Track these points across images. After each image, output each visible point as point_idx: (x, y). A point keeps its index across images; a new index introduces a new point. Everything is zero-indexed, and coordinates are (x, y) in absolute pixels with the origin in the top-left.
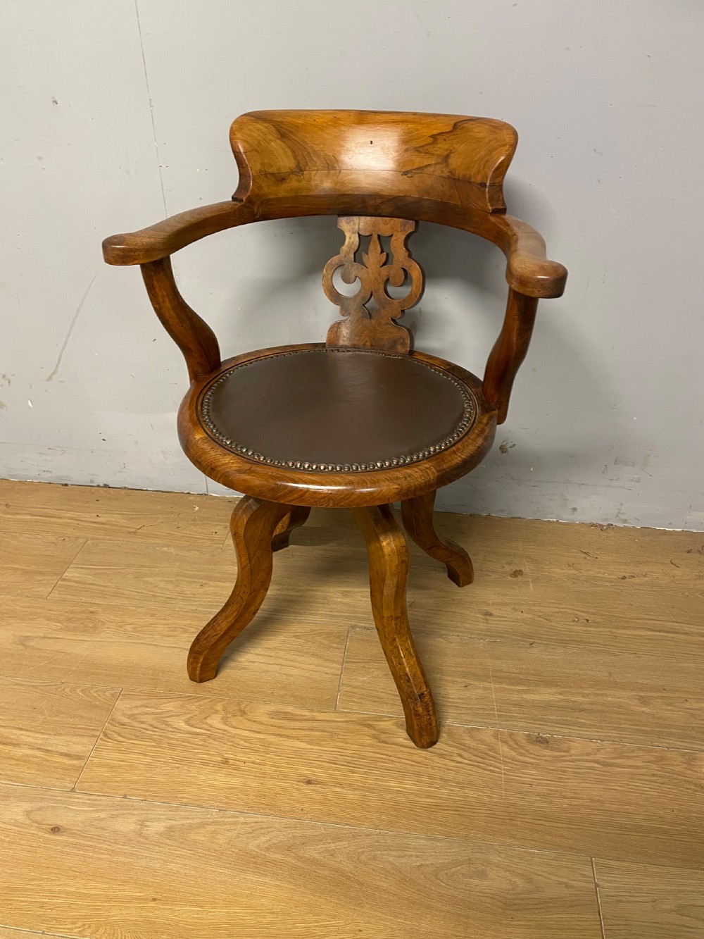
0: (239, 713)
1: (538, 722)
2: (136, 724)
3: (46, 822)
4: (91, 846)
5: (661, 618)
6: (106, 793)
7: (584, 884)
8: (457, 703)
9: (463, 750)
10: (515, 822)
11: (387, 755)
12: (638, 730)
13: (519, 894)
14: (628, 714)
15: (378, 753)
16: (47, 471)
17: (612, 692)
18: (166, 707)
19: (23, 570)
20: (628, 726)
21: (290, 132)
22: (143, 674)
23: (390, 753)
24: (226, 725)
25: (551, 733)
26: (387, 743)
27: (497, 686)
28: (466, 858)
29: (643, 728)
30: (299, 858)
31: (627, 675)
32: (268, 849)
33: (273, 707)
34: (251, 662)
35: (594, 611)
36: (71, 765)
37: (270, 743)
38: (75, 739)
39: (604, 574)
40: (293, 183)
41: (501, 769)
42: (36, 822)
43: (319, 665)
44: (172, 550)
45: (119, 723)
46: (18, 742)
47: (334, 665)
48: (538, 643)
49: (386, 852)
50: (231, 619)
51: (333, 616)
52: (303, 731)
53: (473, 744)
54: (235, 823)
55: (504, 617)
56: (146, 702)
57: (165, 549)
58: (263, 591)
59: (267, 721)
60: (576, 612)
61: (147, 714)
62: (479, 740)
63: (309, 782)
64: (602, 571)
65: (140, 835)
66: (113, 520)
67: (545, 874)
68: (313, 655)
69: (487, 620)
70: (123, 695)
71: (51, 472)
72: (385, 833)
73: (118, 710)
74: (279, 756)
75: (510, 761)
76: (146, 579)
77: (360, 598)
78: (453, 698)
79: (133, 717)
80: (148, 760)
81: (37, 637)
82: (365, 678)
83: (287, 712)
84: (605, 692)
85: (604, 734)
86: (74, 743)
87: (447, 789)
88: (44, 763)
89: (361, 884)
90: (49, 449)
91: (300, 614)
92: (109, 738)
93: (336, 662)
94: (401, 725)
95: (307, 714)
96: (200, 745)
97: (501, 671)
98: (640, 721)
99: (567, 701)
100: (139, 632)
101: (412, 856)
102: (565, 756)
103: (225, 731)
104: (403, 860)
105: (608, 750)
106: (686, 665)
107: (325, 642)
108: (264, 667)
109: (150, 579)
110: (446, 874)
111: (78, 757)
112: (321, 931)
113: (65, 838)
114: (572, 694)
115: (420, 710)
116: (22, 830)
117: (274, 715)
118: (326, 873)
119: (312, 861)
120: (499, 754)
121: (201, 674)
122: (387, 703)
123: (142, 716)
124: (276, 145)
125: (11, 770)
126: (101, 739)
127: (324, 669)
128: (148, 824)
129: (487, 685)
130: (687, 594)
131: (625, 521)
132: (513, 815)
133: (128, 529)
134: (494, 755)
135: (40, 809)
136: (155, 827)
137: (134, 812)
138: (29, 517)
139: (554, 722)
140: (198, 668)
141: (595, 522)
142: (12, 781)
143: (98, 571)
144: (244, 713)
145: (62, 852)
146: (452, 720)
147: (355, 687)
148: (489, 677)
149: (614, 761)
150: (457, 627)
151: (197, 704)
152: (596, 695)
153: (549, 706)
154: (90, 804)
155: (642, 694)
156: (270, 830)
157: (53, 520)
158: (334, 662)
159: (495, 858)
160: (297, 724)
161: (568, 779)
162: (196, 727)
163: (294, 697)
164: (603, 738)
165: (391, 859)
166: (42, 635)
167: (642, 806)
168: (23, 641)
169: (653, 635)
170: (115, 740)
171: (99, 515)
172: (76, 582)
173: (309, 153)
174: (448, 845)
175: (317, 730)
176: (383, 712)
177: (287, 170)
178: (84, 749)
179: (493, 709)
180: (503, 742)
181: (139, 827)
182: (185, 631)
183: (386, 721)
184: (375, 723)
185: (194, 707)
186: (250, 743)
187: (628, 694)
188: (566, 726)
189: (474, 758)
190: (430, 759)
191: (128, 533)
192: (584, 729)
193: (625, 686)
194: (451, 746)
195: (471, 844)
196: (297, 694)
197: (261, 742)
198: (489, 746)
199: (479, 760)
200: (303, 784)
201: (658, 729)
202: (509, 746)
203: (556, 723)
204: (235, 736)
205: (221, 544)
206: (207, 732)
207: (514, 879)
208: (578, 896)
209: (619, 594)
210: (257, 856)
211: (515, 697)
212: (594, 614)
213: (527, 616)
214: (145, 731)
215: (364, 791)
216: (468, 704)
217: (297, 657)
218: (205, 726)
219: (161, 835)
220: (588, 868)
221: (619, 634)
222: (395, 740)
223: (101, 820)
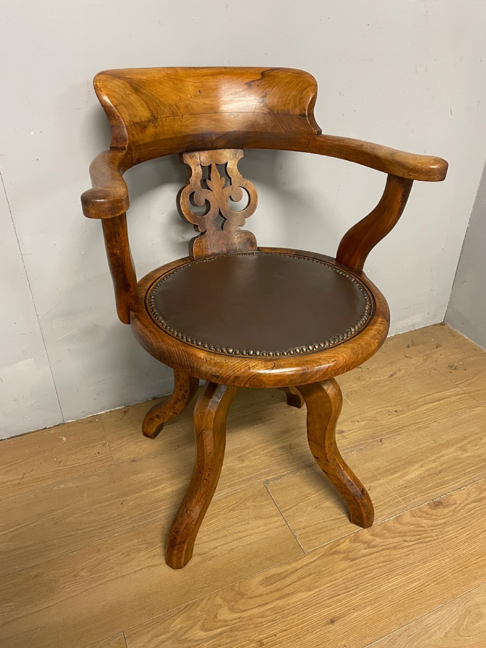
0: (238, 597)
1: (426, 493)
9: (403, 536)
10: (469, 568)
11: (364, 568)
12: (475, 469)
14: (463, 462)
15: (357, 570)
17: (444, 452)
18: (175, 626)
20: (469, 470)
21: (139, 86)
22: (131, 608)
23: (364, 566)
24: (237, 612)
25: (438, 495)
26: (357, 559)
27: (385, 480)
28: (464, 611)
31: (443, 437)
33: (259, 578)
34: (214, 548)
35: (394, 404)
37: (282, 608)
39: (380, 377)
40: (150, 131)
41: (434, 537)
43: (267, 524)
44: (72, 484)
47: (276, 518)
48: (384, 439)
51: (245, 480)
52: (296, 584)
53: (406, 529)
55: (352, 430)
56: (154, 632)
57: (63, 486)
59: (266, 591)
61: (163, 642)
62: (406, 524)
63: (332, 622)
64: (377, 375)
68: (257, 518)
69: (343, 436)
70: (129, 637)
74: (296, 614)
75: (433, 528)
77: (253, 458)
82: (305, 518)
83: (274, 575)
84: (441, 453)
85: (463, 481)
93: (277, 515)
95: (288, 568)
97: (379, 468)
98: (472, 463)
99: (429, 470)
100: (97, 571)
101: (436, 631)
102: (457, 507)
103: (240, 618)
104: (434, 638)
105: (473, 490)
107: (257, 504)
108: (227, 547)
110: (463, 629)
114: (427, 463)
117: (267, 581)
120: (423, 527)
122: (333, 529)
124: (133, 98)
127: (271, 525)
129: (380, 482)
130: (428, 373)
132: (464, 564)
133: (12, 483)
134: (422, 529)
139: (434, 488)
144: (242, 594)
147: (304, 528)
148: (377, 476)
149: (481, 496)
152: (439, 458)
153: (422, 479)
155: (459, 445)
158: (273, 516)
159: (478, 600)
160: (288, 580)
161: (470, 521)
162: (214, 629)
163: (269, 559)
164: (465, 484)
165: (426, 642)
169: (434, 405)
173: (157, 103)
174: (448, 608)
175: (305, 577)
176: (336, 537)
177: (146, 119)
179: (397, 498)
180: (419, 517)
182: (140, 550)
183: (343, 542)
184: (339, 548)
185: (199, 612)
186: (267, 616)
187: (452, 449)
188: (442, 487)
189: (413, 538)
190: (390, 555)
191: (14, 486)
192: (451, 483)
193: (447, 445)
194: (395, 537)
195: (460, 599)
196: (268, 556)
197: (274, 610)
198: (415, 525)
199: (418, 537)
200: (330, 625)
201: (483, 464)
202: (425, 518)
203: (436, 488)
204: (251, 618)
205: (111, 460)
206: (227, 627)
209: (397, 387)
211: (401, 482)
212: (396, 405)
213: (364, 423)
215: (371, 604)
216: (381, 502)
217: (246, 526)
218: (221, 624)
221: (418, 412)
222: (361, 553)
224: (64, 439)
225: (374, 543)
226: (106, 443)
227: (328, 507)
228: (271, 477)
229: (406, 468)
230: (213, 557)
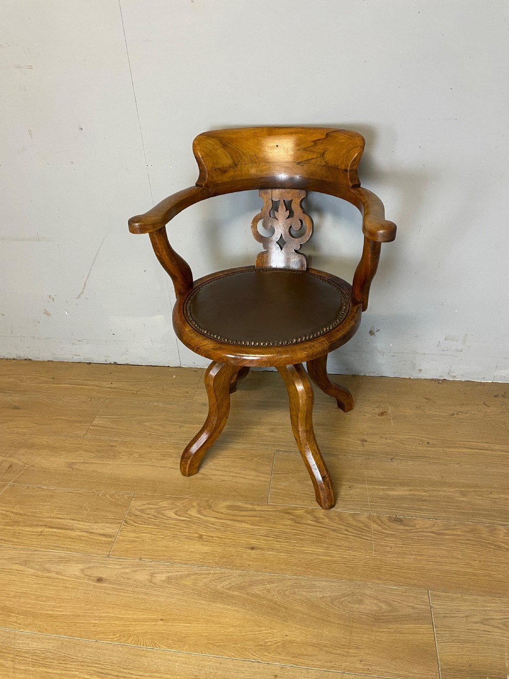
0: (208, 507)
1: (395, 509)
2: (144, 515)
3: (94, 575)
4: (122, 589)
5: (476, 440)
6: (129, 557)
7: (423, 607)
8: (345, 498)
9: (348, 527)
10: (381, 570)
11: (301, 531)
12: (459, 512)
13: (383, 613)
14: (453, 503)
15: (295, 530)
16: (78, 355)
17: (443, 489)
18: (162, 504)
19: (67, 420)
20: (453, 510)
21: (228, 143)
22: (147, 484)
23: (302, 530)
24: (200, 514)
25: (404, 515)
26: (300, 524)
27: (369, 487)
28: (351, 592)
29: (462, 511)
30: (248, 594)
31: (453, 478)
32: (229, 589)
33: (228, 503)
36: (105, 541)
37: (228, 525)
38: (107, 525)
39: (440, 412)
40: (231, 173)
41: (372, 538)
42: (87, 575)
43: (256, 476)
44: (160, 404)
45: (134, 515)
46: (73, 528)
47: (266, 476)
48: (396, 459)
49: (301, 590)
51: (264, 444)
52: (248, 517)
53: (355, 523)
54: (208, 574)
55: (374, 442)
56: (150, 501)
57: (155, 404)
59: (226, 512)
60: (421, 438)
61: (151, 509)
62: (358, 521)
63: (252, 548)
64: (438, 410)
65: (151, 582)
66: (121, 385)
67: (399, 601)
68: (252, 469)
69: (363, 445)
70: (135, 498)
71: (80, 356)
72: (301, 578)
73: (132, 507)
74: (233, 533)
75: (378, 533)
76: (145, 424)
77: (281, 433)
78: (341, 495)
79: (142, 511)
80: (153, 536)
81: (79, 463)
82: (286, 484)
83: (238, 506)
84: (439, 489)
85: (438, 515)
86: (107, 527)
87: (338, 551)
88: (90, 540)
89: (286, 608)
90: (79, 341)
92: (128, 524)
93: (268, 474)
94: (309, 512)
95: (250, 506)
96: (184, 527)
97: (372, 477)
98: (461, 507)
99: (414, 495)
100: (142, 458)
101: (317, 591)
102: (413, 529)
103: (199, 518)
104: (311, 594)
105: (440, 525)
106: (491, 470)
107: (260, 461)
108: (223, 478)
109: (148, 424)
110: (338, 602)
111: (110, 536)
112: (263, 636)
113: (105, 585)
114: (418, 490)
116: (79, 580)
117: (230, 507)
118: (265, 602)
119: (257, 596)
120: (371, 529)
122: (300, 499)
123: (148, 510)
124: (220, 151)
125: (70, 545)
126: (124, 525)
127: (260, 478)
128: (155, 575)
129: (363, 486)
130: (493, 424)
131: (454, 377)
132: (379, 566)
133: (131, 392)
134: (368, 529)
135: (89, 568)
136: (160, 577)
137: (146, 568)
138: (68, 386)
141: (434, 378)
142: (71, 551)
144: (211, 507)
145: (105, 593)
146: (341, 509)
147: (280, 489)
148: (365, 481)
149: (443, 532)
150: (344, 449)
151: (182, 502)
152: (433, 490)
153: (402, 498)
154: (119, 564)
155: (463, 490)
156: (230, 577)
157: (83, 387)
158: (265, 474)
159: (368, 592)
160: (245, 513)
161: (414, 543)
162: (181, 516)
163: (242, 496)
164: (437, 518)
165: (304, 593)
166: (82, 461)
167: (460, 559)
168: (70, 465)
169: (471, 452)
170: (132, 525)
171: (113, 383)
172: (101, 427)
173: (240, 154)
174: (339, 584)
175: (257, 517)
176: (298, 505)
177: (228, 166)
178: (114, 531)
179: (367, 501)
180: (374, 521)
181: (150, 577)
182: (171, 457)
183: (300, 510)
184: (293, 511)
185: (179, 504)
186: (215, 525)
187: (453, 490)
188: (413, 511)
189: (355, 532)
190: (327, 533)
191: (131, 394)
192: (425, 512)
193: (450, 485)
194: (341, 524)
195: (353, 584)
196: (243, 494)
197: (223, 525)
198: (365, 524)
199: (359, 533)
200: (250, 550)
201: (472, 511)
202: (377, 524)
203: (407, 509)
204: (206, 521)
205: (191, 399)
206: (189, 519)
207: (380, 604)
208: (419, 613)
209: (449, 425)
210: (222, 593)
211: (381, 493)
212: (432, 439)
213: (390, 441)
214: (150, 519)
215: (287, 553)
216: (352, 499)
217: (243, 472)
218: (187, 515)
219: (164, 581)
220: (426, 597)
221: (448, 451)
222: (306, 522)
223: (126, 573)
225: (321, 521)
226: (195, 388)
227: (308, 485)
228: (284, 450)
229: (395, 486)
230: (210, 479)
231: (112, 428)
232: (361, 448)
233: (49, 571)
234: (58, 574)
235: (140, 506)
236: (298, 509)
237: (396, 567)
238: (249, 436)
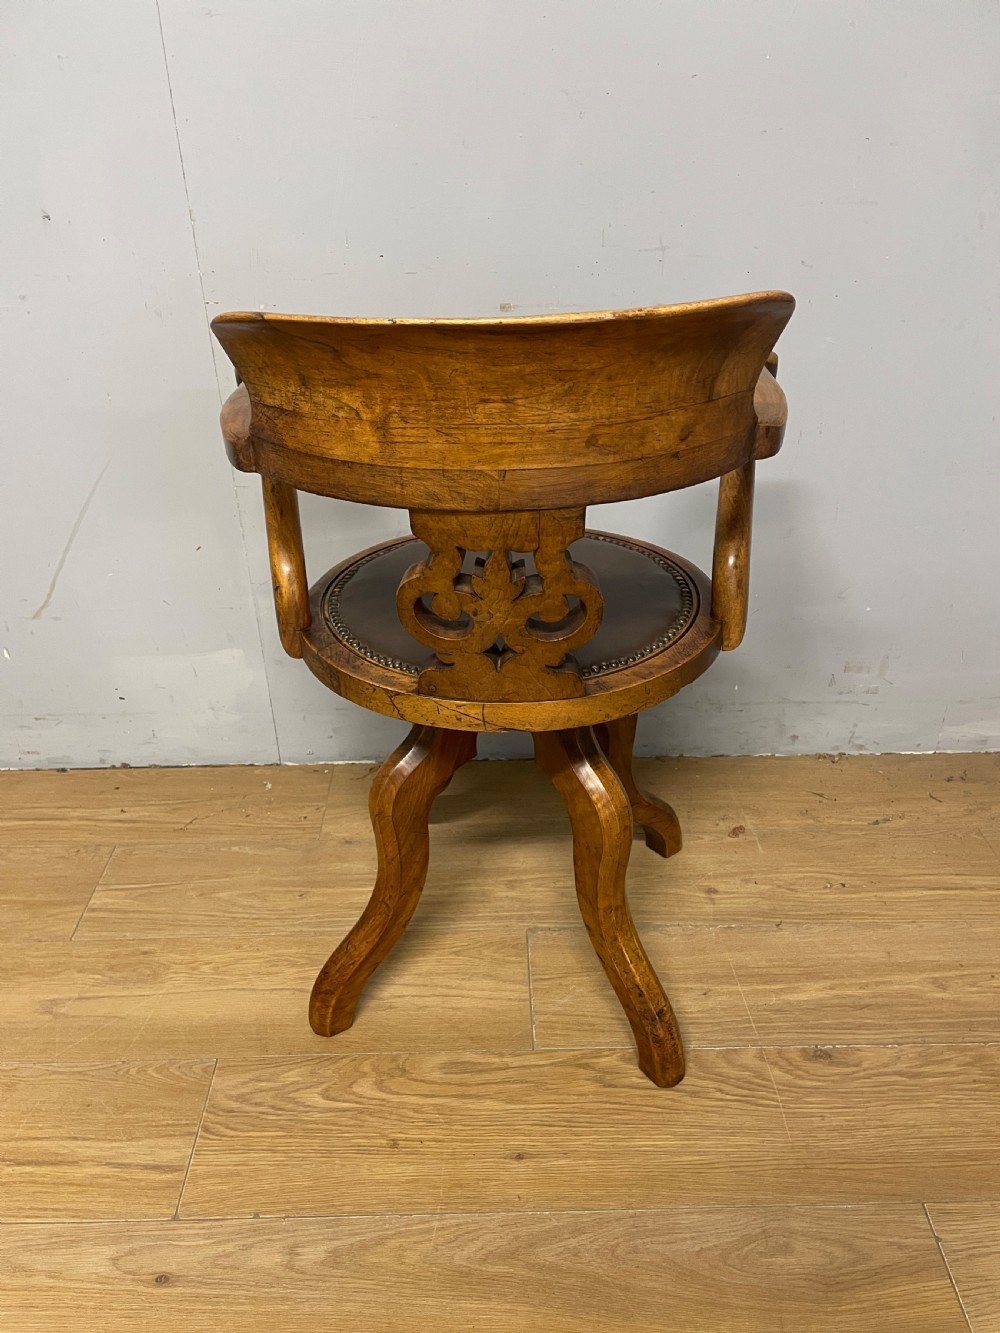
0: (397, 1073)
1: (810, 1031)
2: (247, 1108)
3: (144, 1270)
4: (222, 1296)
5: (935, 871)
6: (227, 1214)
7: (921, 1241)
8: (697, 1018)
9: (722, 1082)
10: (814, 1171)
11: (620, 1103)
12: (941, 1023)
13: (841, 1268)
14: (923, 1005)
15: (606, 1103)
16: (33, 753)
17: (898, 978)
18: (288, 1077)
19: (24, 902)
20: (928, 1021)
22: (243, 1034)
23: (622, 1100)
24: (383, 1091)
25: (832, 1042)
26: (616, 1087)
27: (745, 989)
28: (760, 1230)
29: (947, 1021)
30: (531, 1267)
31: (911, 952)
32: (483, 1261)
33: (443, 1058)
34: (399, 997)
35: (848, 871)
36: (159, 1182)
37: (452, 1109)
38: (162, 1142)
39: (850, 820)
41: (777, 1101)
42: (130, 1273)
43: (497, 990)
44: (247, 849)
45: (223, 1110)
46: (76, 1159)
47: (518, 987)
48: (786, 923)
49: (648, 1240)
50: (374, 938)
51: (500, 918)
52: (494, 1086)
53: (733, 1072)
54: (428, 1231)
55: (734, 893)
56: (257, 1073)
57: (235, 849)
58: (416, 891)
59: (441, 1078)
60: (826, 875)
61: (262, 1091)
62: (739, 1066)
63: (520, 1157)
64: (847, 816)
65: (292, 1268)
66: (147, 814)
67: (869, 1236)
68: (487, 976)
69: (712, 899)
70: (220, 1069)
71: (38, 754)
72: (642, 1213)
73: (217, 1091)
74: (468, 1126)
75: (785, 1088)
76: (217, 895)
77: (533, 889)
78: (691, 1013)
79: (241, 1098)
80: (279, 1157)
81: (70, 999)
82: (566, 1000)
83: (468, 1062)
84: (888, 978)
85: (900, 1036)
86: (161, 1149)
87: (711, 1140)
88: (124, 1183)
89: (625, 1289)
90: (36, 719)
91: (454, 920)
92: (213, 1134)
93: (520, 983)
94: (630, 1059)
95: (495, 1060)
96: (351, 1126)
97: (747, 967)
98: (942, 1012)
99: (843, 997)
100: (224, 973)
101: (686, 1239)
102: (857, 1072)
103: (383, 1100)
104: (675, 1247)
105: (911, 1056)
106: (981, 929)
107: (499, 956)
108: (420, 1002)
109: (224, 895)
110: (738, 1256)
111: (171, 1169)
113: (179, 1290)
114: (846, 986)
115: (661, 1033)
116: (109, 1287)
117: (451, 1067)
118: (573, 1281)
119: (550, 1268)
120: (770, 1081)
121: (332, 1023)
122: (602, 1031)
123: (255, 1096)
125: (74, 1202)
126: (202, 1137)
127: (504, 994)
128: (300, 1250)
129: (733, 988)
130: (960, 835)
131: (861, 747)
132: (808, 1161)
133: (173, 825)
134: (764, 1083)
135: (131, 1253)
136: (312, 1255)
137: (275, 1237)
138: (17, 823)
139: (831, 1028)
140: (329, 1016)
141: (822, 753)
142: (79, 1217)
143: (140, 892)
144: (405, 1071)
145: (179, 1311)
146: (696, 1043)
147: (554, 1014)
148: (733, 978)
149: (922, 1070)
150: (674, 913)
151: (332, 1067)
152: (877, 984)
153: (818, 1007)
154: (205, 1234)
155: (937, 975)
156: (480, 1233)
157: (56, 823)
158: (514, 982)
159: (795, 1224)
160: (486, 1077)
161: (869, 1102)
162: (339, 1101)
163: (472, 1038)
164: (900, 1041)
165: (659, 1248)
166: (77, 995)
167: (971, 1125)
168: (49, 1007)
169: (931, 895)
170: (224, 1136)
171: (125, 809)
172: (111, 911)
174: (731, 1216)
175: (514, 1082)
176: (601, 1044)
178: (179, 1155)
179: (749, 1022)
180: (772, 1063)
181: (288, 1257)
182: (292, 965)
183: (607, 1056)
184: (595, 1061)
185: (330, 1071)
186: (423, 1113)
187: (918, 977)
188: (848, 1031)
189: (739, 1091)
190: (679, 1101)
191: (175, 831)
192: (873, 1032)
193: (911, 967)
194: (704, 1079)
195: (761, 1210)
196: (474, 1034)
197: (439, 1110)
198: (755, 1072)
199: (745, 1092)
200: (512, 1161)
201: (966, 1020)
202: (781, 1068)
203: (836, 1029)
204: (401, 1105)
205: (317, 833)
206: (358, 1106)
207: (829, 1249)
208: (917, 1257)
209: (874, 845)
210: (468, 1274)
211: (773, 1000)
212: (850, 875)
213: (763, 887)
214: (264, 1116)
215: (599, 1158)
216: (714, 1018)
217: (463, 982)
218: (352, 1097)
219: (322, 1263)
220: (922, 1218)
221: (888, 898)
222: (626, 1081)
223: (228, 1255)
224: (269, 786)
226: (322, 807)
228: (545, 925)
229: (797, 981)
230: (391, 1007)
231: (140, 912)
232: (709, 908)
233: (29, 1272)
234: (51, 1277)
235: (235, 1087)
236: (605, 1053)
237: (842, 1161)
238: (462, 902)
